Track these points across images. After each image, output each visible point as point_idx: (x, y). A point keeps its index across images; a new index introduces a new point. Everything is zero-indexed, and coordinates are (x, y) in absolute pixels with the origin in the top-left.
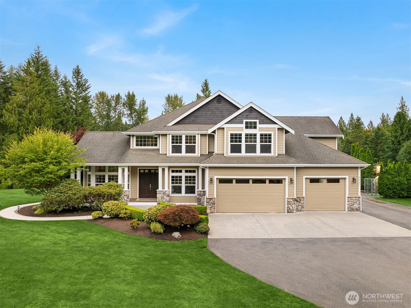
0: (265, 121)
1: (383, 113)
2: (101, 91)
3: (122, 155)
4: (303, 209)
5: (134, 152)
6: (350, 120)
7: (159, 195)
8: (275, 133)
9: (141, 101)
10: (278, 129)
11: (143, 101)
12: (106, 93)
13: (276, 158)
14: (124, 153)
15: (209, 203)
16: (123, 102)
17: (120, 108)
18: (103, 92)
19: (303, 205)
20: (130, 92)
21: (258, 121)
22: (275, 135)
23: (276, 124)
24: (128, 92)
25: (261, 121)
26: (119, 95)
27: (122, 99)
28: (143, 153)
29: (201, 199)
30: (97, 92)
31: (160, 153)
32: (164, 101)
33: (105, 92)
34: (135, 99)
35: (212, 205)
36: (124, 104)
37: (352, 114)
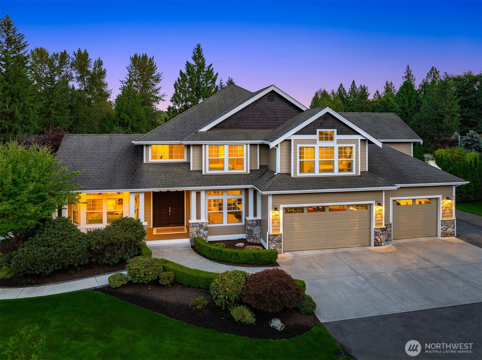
0: (344, 131)
1: (387, 82)
2: (39, 48)
3: (133, 174)
4: (390, 239)
5: (151, 169)
6: (351, 88)
7: (194, 229)
8: (357, 146)
9: (96, 61)
10: (361, 140)
11: (100, 61)
12: (46, 50)
13: (359, 178)
14: (135, 170)
15: (273, 241)
16: (70, 62)
17: (67, 69)
18: (41, 48)
19: (390, 233)
20: (81, 50)
21: (335, 130)
22: (357, 149)
23: (359, 134)
24: (79, 50)
25: (339, 130)
26: (65, 52)
27: (69, 59)
28: (165, 169)
29: (253, 230)
30: (33, 49)
31: (191, 169)
32: (129, 63)
33: (44, 49)
34: (89, 59)
35: (277, 243)
36: (72, 65)
37: (354, 81)
